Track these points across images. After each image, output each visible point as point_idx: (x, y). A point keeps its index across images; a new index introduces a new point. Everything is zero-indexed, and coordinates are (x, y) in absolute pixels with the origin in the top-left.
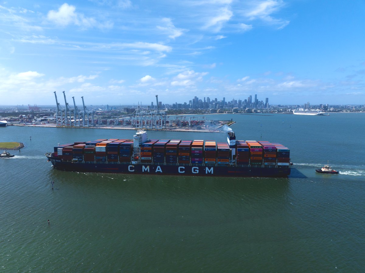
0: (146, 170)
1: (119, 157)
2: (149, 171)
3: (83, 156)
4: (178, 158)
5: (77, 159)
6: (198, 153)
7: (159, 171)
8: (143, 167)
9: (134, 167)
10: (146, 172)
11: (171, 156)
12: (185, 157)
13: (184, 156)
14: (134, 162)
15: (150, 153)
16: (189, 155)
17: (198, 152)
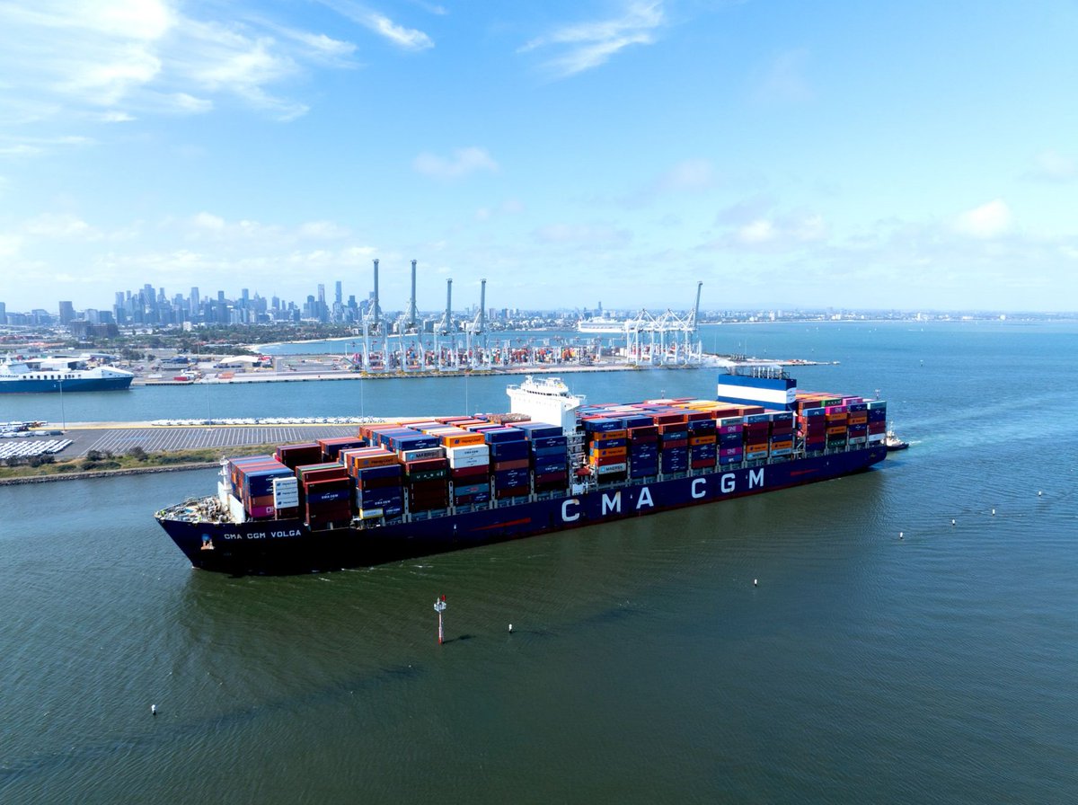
0: (611, 508)
1: (532, 477)
2: (619, 509)
3: (406, 495)
4: (690, 455)
5: (380, 512)
6: (733, 433)
7: (645, 502)
8: (605, 498)
9: (577, 503)
10: (612, 515)
11: (675, 452)
12: (705, 448)
13: (704, 445)
14: (577, 489)
15: (624, 450)
16: (715, 441)
17: (734, 429)
